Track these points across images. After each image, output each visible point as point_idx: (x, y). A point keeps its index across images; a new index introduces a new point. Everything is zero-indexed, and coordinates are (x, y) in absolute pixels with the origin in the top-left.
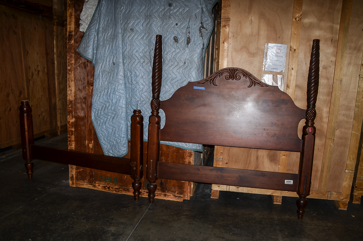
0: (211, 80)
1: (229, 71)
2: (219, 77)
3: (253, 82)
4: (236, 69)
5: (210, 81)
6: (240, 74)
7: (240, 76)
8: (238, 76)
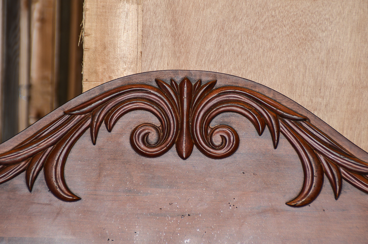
0: (33, 157)
1: (155, 96)
2: (86, 139)
3: (322, 172)
4: (205, 79)
5: (27, 170)
6: (235, 114)
7: (232, 130)
8: (216, 128)
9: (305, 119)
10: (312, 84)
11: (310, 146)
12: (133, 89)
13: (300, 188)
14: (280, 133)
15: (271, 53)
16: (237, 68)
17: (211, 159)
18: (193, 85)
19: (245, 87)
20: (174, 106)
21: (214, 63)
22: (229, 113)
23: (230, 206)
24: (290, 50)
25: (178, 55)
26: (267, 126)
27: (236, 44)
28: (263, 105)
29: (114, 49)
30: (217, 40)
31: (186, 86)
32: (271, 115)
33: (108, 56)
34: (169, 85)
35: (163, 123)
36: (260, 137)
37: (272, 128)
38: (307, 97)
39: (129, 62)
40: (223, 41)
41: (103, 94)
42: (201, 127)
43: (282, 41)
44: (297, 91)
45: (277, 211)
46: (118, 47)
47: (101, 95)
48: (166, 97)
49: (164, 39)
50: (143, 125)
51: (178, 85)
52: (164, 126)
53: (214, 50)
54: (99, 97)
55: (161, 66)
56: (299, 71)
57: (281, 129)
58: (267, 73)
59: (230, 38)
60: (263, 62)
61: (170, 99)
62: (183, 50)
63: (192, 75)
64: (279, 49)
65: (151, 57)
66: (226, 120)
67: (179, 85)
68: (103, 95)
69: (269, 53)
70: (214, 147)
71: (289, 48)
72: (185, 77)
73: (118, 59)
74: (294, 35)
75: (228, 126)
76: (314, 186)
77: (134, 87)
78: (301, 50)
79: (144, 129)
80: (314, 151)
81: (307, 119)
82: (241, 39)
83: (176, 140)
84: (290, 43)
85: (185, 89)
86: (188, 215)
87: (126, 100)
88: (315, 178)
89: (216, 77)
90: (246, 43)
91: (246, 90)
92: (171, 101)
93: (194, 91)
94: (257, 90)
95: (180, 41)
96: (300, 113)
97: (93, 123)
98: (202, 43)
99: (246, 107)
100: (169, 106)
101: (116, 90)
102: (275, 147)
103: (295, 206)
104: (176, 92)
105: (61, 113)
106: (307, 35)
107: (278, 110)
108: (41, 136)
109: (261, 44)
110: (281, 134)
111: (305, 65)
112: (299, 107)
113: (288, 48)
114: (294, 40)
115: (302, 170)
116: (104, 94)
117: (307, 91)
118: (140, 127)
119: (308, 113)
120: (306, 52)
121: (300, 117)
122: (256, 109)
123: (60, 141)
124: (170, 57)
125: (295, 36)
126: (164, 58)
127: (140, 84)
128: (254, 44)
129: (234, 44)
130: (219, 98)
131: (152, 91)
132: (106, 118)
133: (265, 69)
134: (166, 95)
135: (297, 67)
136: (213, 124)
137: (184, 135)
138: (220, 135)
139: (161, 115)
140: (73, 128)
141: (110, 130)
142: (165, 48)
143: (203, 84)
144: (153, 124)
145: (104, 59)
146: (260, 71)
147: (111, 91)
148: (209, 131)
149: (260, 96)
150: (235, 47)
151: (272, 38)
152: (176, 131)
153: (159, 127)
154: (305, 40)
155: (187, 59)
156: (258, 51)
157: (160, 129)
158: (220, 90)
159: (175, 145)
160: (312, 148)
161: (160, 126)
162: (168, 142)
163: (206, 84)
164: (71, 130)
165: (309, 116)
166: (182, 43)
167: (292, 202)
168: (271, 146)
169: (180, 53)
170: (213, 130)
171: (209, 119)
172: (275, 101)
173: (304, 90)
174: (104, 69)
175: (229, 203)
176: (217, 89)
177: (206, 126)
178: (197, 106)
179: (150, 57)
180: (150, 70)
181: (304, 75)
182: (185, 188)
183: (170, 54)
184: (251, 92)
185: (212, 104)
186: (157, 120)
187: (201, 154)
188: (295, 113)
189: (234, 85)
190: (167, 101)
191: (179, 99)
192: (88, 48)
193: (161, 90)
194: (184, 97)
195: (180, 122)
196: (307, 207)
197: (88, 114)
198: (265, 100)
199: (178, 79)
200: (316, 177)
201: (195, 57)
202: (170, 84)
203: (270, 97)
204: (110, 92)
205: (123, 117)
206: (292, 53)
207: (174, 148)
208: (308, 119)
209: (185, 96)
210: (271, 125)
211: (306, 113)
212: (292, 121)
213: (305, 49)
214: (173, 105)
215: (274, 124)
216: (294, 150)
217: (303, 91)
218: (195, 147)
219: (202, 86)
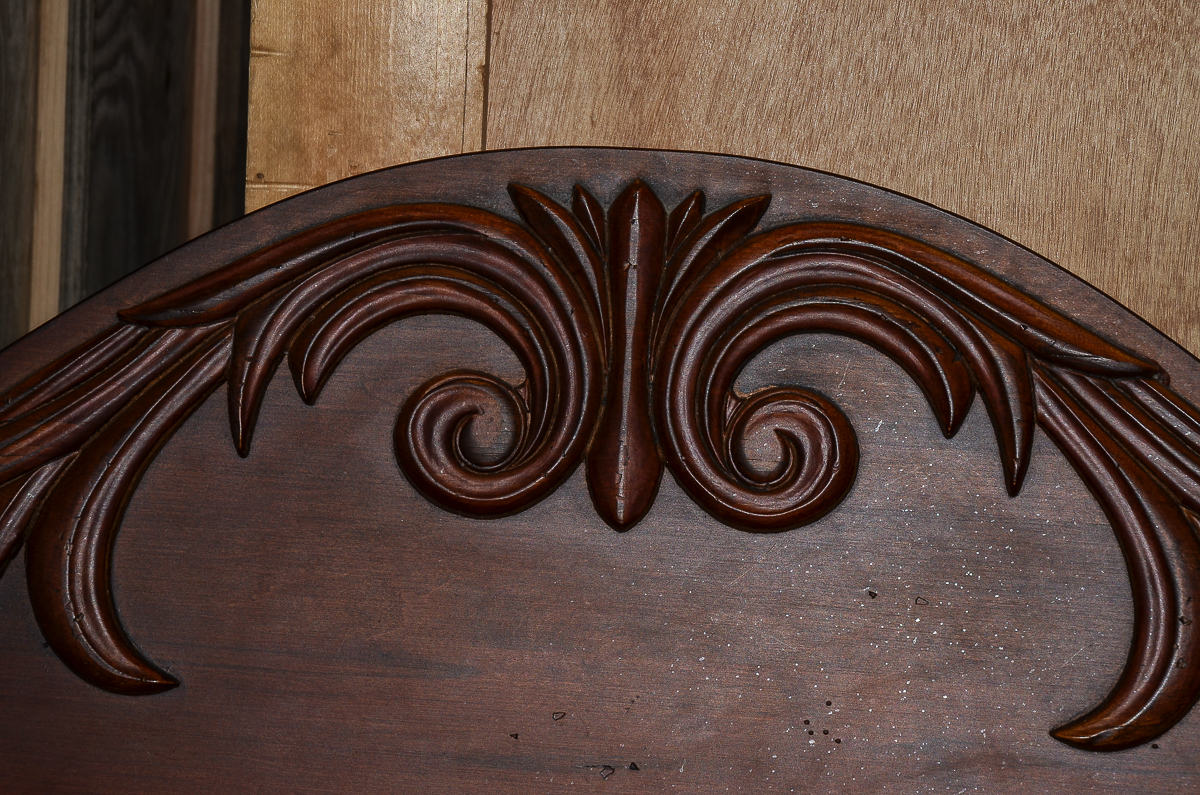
6: (846, 340)
7: (826, 412)
8: (760, 400)
9: (1148, 372)
10: (1184, 213)
11: (1163, 486)
12: (411, 224)
13: (1115, 670)
14: (1037, 428)
15: (1017, 81)
16: (876, 142)
17: (734, 532)
18: (669, 212)
19: (890, 225)
20: (584, 300)
21: (781, 120)
22: (818, 337)
23: (811, 733)
24: (1098, 71)
25: (636, 82)
26: (978, 397)
27: (873, 43)
28: (967, 306)
29: (373, 54)
30: (797, 25)
31: (636, 216)
32: (999, 352)
33: (347, 80)
34: (565, 210)
35: (536, 371)
36: (948, 442)
37: (1000, 408)
38: (1161, 268)
39: (432, 107)
40: (821, 29)
41: (285, 241)
42: (696, 395)
43: (1064, 33)
44: (1122, 239)
45: (1013, 763)
46: (387, 44)
47: (276, 245)
48: (549, 262)
49: (580, 16)
50: (447, 379)
51: (606, 210)
52: (538, 385)
53: (781, 66)
54: (265, 252)
55: (566, 127)
56: (1130, 160)
57: (1041, 409)
58: (999, 165)
59: (848, 20)
60: (981, 120)
61: (567, 272)
62: (655, 64)
63: (664, 170)
64: (1053, 65)
65: (528, 91)
66: (806, 365)
67: (608, 212)
68: (286, 247)
69: (1009, 81)
70: (749, 480)
71: (1093, 62)
72: (635, 180)
73: (390, 95)
74: (1115, 9)
75: (811, 391)
76: (1178, 663)
77: (418, 214)
78: (1143, 69)
79: (452, 396)
80: (1180, 512)
81: (1155, 372)
82: (896, 22)
83: (589, 445)
84: (1097, 40)
85: (635, 228)
86: (631, 768)
87: (382, 268)
88: (1181, 628)
89: (767, 182)
90: (917, 38)
91: (893, 242)
92: (571, 278)
93: (671, 240)
94: (942, 240)
95: (646, 28)
96: (1127, 343)
97: (240, 365)
98: (734, 38)
99: (891, 315)
100: (565, 299)
101: (342, 225)
102: (1013, 489)
103: (1089, 746)
104: (596, 242)
105: (108, 319)
106: (1172, 11)
107: (1030, 330)
108: (18, 412)
109: (976, 47)
110: (1040, 435)
111: (1156, 137)
112: (1120, 316)
113: (1088, 62)
114: (1118, 29)
115: (1127, 591)
116: (289, 241)
117: (1162, 243)
118: (435, 385)
119: (1159, 344)
120: (1163, 82)
121: (1126, 361)
122: (934, 321)
123: (96, 435)
124: (603, 90)
125: (1119, 13)
126: (578, 97)
127: (445, 204)
128: (948, 45)
129: (867, 42)
130: (778, 272)
131: (493, 235)
132: (295, 344)
133: (990, 150)
134: (550, 255)
135: (1122, 141)
136: (749, 382)
137: (624, 428)
138: (777, 431)
139: (529, 339)
140: (153, 383)
141: (310, 398)
142: (581, 54)
143: (711, 207)
144: (495, 374)
145: (332, 91)
146: (969, 156)
147: (319, 229)
148: (730, 411)
149: (955, 268)
150: (870, 56)
151: (1025, 20)
152: (588, 408)
153: (515, 390)
154: (1164, 30)
155: (671, 99)
156: (963, 72)
157: (519, 397)
158: (783, 238)
159: (582, 469)
160: (1172, 495)
161: (523, 386)
162: (552, 452)
163: (723, 209)
164: (146, 389)
165: (1164, 358)
166: (654, 35)
167: (1080, 728)
168: (995, 486)
169: (646, 74)
170: (748, 407)
171: (731, 359)
172: (1018, 290)
173: (1149, 237)
174: (331, 133)
175: (807, 722)
176: (768, 232)
177: (718, 392)
178: (680, 303)
179: (523, 91)
180: (521, 143)
181: (1151, 176)
182: (619, 653)
183: (604, 81)
184: (915, 247)
185: (747, 297)
186: (513, 357)
187: (691, 506)
188: (1105, 344)
189: (844, 215)
190: (554, 281)
191: (606, 274)
192: (265, 44)
193: (532, 231)
194: (626, 265)
195: (605, 372)
196: (1144, 751)
197: (220, 327)
198: (976, 285)
199: (607, 186)
200: (1189, 623)
201: (706, 94)
202: (569, 208)
203: (999, 271)
204: (315, 235)
205: (368, 343)
206: (1104, 83)
207: (579, 479)
208: (1162, 371)
209: (633, 259)
210: (996, 393)
211: (1152, 345)
212: (1091, 380)
213: (1159, 66)
214: (581, 296)
215: (1009, 390)
216: (1094, 506)
217: (1143, 240)
218: (667, 477)
219: (708, 217)
